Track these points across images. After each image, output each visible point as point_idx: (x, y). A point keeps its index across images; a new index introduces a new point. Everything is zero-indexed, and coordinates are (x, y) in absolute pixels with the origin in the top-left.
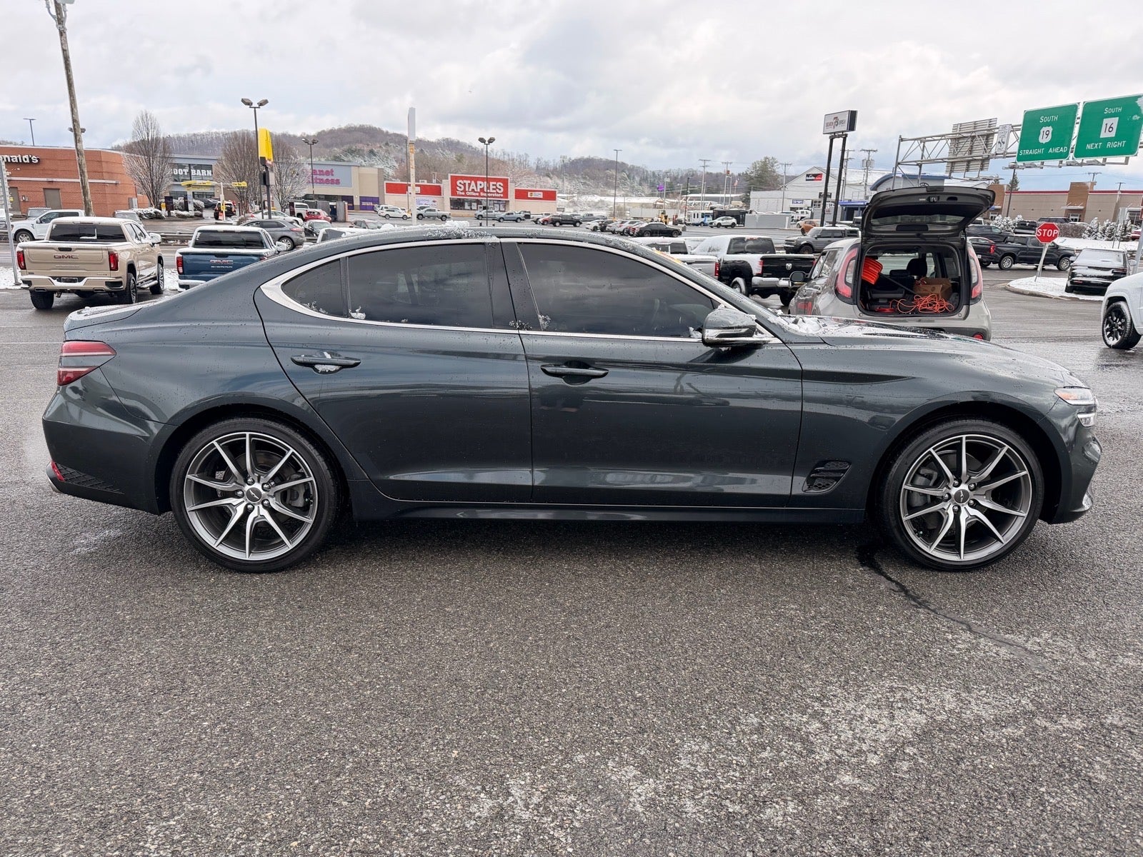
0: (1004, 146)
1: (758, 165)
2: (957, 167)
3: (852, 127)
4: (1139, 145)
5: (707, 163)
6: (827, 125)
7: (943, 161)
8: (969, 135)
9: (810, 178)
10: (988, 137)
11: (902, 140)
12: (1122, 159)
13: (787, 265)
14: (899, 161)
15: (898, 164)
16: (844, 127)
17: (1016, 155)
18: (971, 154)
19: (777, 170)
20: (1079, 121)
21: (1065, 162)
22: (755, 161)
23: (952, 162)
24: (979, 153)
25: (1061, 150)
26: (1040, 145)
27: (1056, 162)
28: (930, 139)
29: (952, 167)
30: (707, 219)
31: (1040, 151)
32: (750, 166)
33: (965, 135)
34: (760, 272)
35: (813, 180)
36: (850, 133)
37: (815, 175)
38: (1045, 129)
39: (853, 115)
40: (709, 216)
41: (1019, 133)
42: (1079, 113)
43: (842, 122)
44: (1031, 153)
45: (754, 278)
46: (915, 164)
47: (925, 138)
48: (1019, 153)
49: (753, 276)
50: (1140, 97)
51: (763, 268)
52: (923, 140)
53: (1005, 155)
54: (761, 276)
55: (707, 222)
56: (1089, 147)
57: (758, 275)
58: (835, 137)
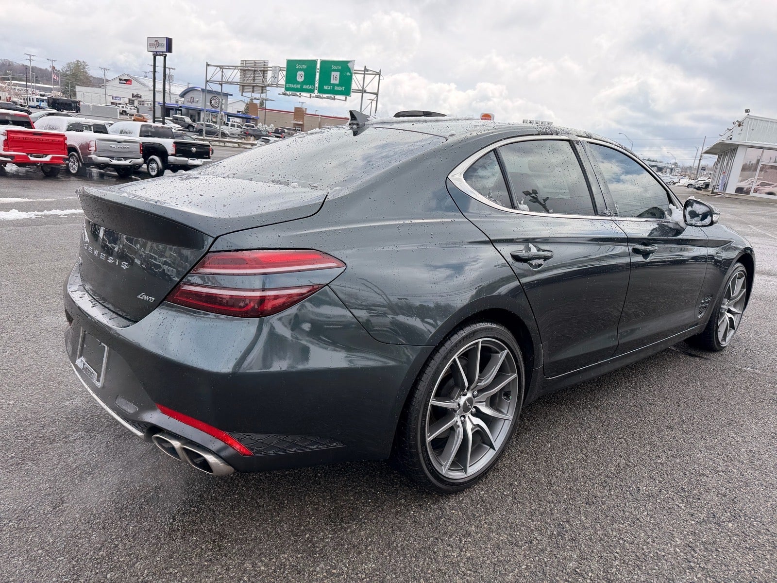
0: (276, 80)
1: (71, 66)
2: (246, 89)
3: (169, 49)
4: (352, 91)
5: (32, 58)
6: (150, 45)
7: (237, 83)
8: (253, 69)
9: (122, 82)
10: (264, 72)
11: (208, 65)
12: (343, 97)
13: (192, 149)
14: (208, 79)
15: (207, 81)
16: (164, 49)
17: (284, 86)
18: (254, 81)
19: (88, 72)
20: (318, 71)
21: (313, 95)
22: (69, 62)
23: (243, 86)
24: (259, 81)
25: (310, 87)
26: (298, 83)
27: (308, 95)
28: (227, 67)
29: (243, 88)
30: (42, 103)
31: (298, 86)
32: (65, 65)
33: (249, 68)
34: (174, 153)
35: (125, 83)
36: (168, 54)
37: (126, 80)
38: (299, 73)
39: (169, 42)
40: (43, 101)
41: (285, 73)
42: (318, 66)
43: (162, 45)
44: (293, 86)
45: (169, 157)
46: (218, 83)
47: (223, 66)
48: (286, 86)
49: (168, 155)
50: (349, 62)
51: (176, 150)
52: (221, 67)
53: (277, 86)
54: (176, 156)
55: (41, 106)
56: (325, 87)
57: (173, 155)
58: (158, 55)
